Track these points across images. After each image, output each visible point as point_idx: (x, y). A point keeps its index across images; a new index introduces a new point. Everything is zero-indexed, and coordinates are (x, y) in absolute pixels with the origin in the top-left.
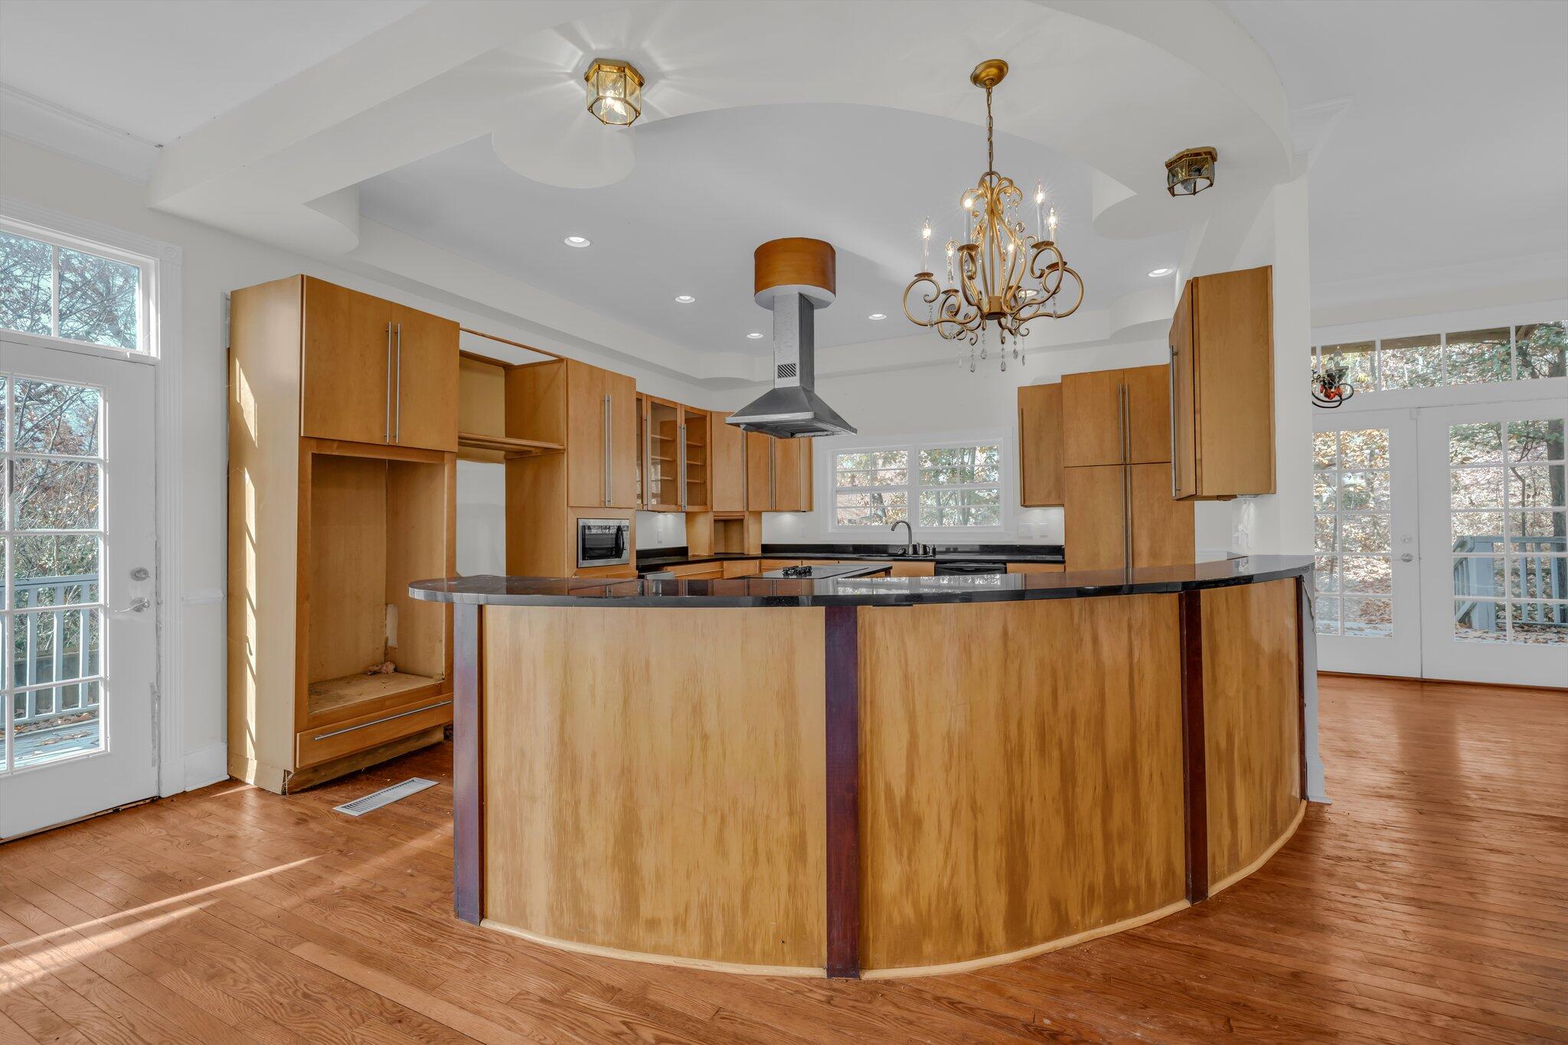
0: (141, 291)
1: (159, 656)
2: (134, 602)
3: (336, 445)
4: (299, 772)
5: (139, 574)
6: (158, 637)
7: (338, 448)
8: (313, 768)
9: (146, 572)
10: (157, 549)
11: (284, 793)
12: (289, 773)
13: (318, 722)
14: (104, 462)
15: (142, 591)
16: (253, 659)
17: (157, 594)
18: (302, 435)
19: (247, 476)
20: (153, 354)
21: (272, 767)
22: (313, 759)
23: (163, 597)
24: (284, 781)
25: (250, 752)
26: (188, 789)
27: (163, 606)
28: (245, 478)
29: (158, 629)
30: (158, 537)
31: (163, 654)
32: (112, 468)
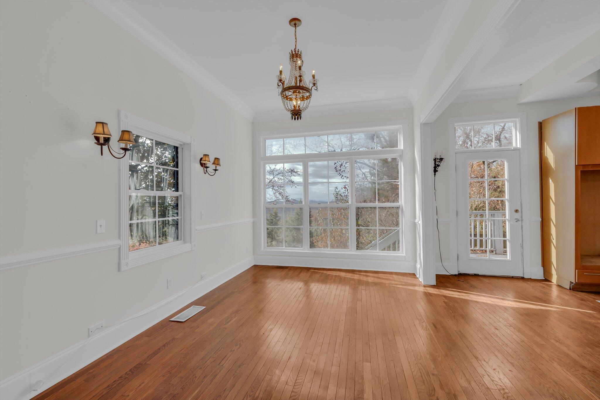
0: (514, 129)
1: (522, 236)
2: (516, 219)
3: (590, 166)
4: (576, 284)
5: (517, 211)
6: (522, 230)
7: (591, 167)
8: (583, 284)
9: (518, 211)
10: (521, 204)
11: (570, 289)
12: (572, 283)
13: (585, 268)
14: (507, 180)
15: (518, 216)
16: (554, 241)
17: (522, 217)
18: (577, 164)
19: (550, 180)
20: (518, 146)
21: (564, 279)
22: (583, 281)
23: (523, 218)
24: (570, 285)
25: (554, 272)
26: (532, 278)
27: (523, 221)
28: (549, 182)
29: (522, 228)
30: (521, 200)
31: (523, 235)
32: (509, 181)
